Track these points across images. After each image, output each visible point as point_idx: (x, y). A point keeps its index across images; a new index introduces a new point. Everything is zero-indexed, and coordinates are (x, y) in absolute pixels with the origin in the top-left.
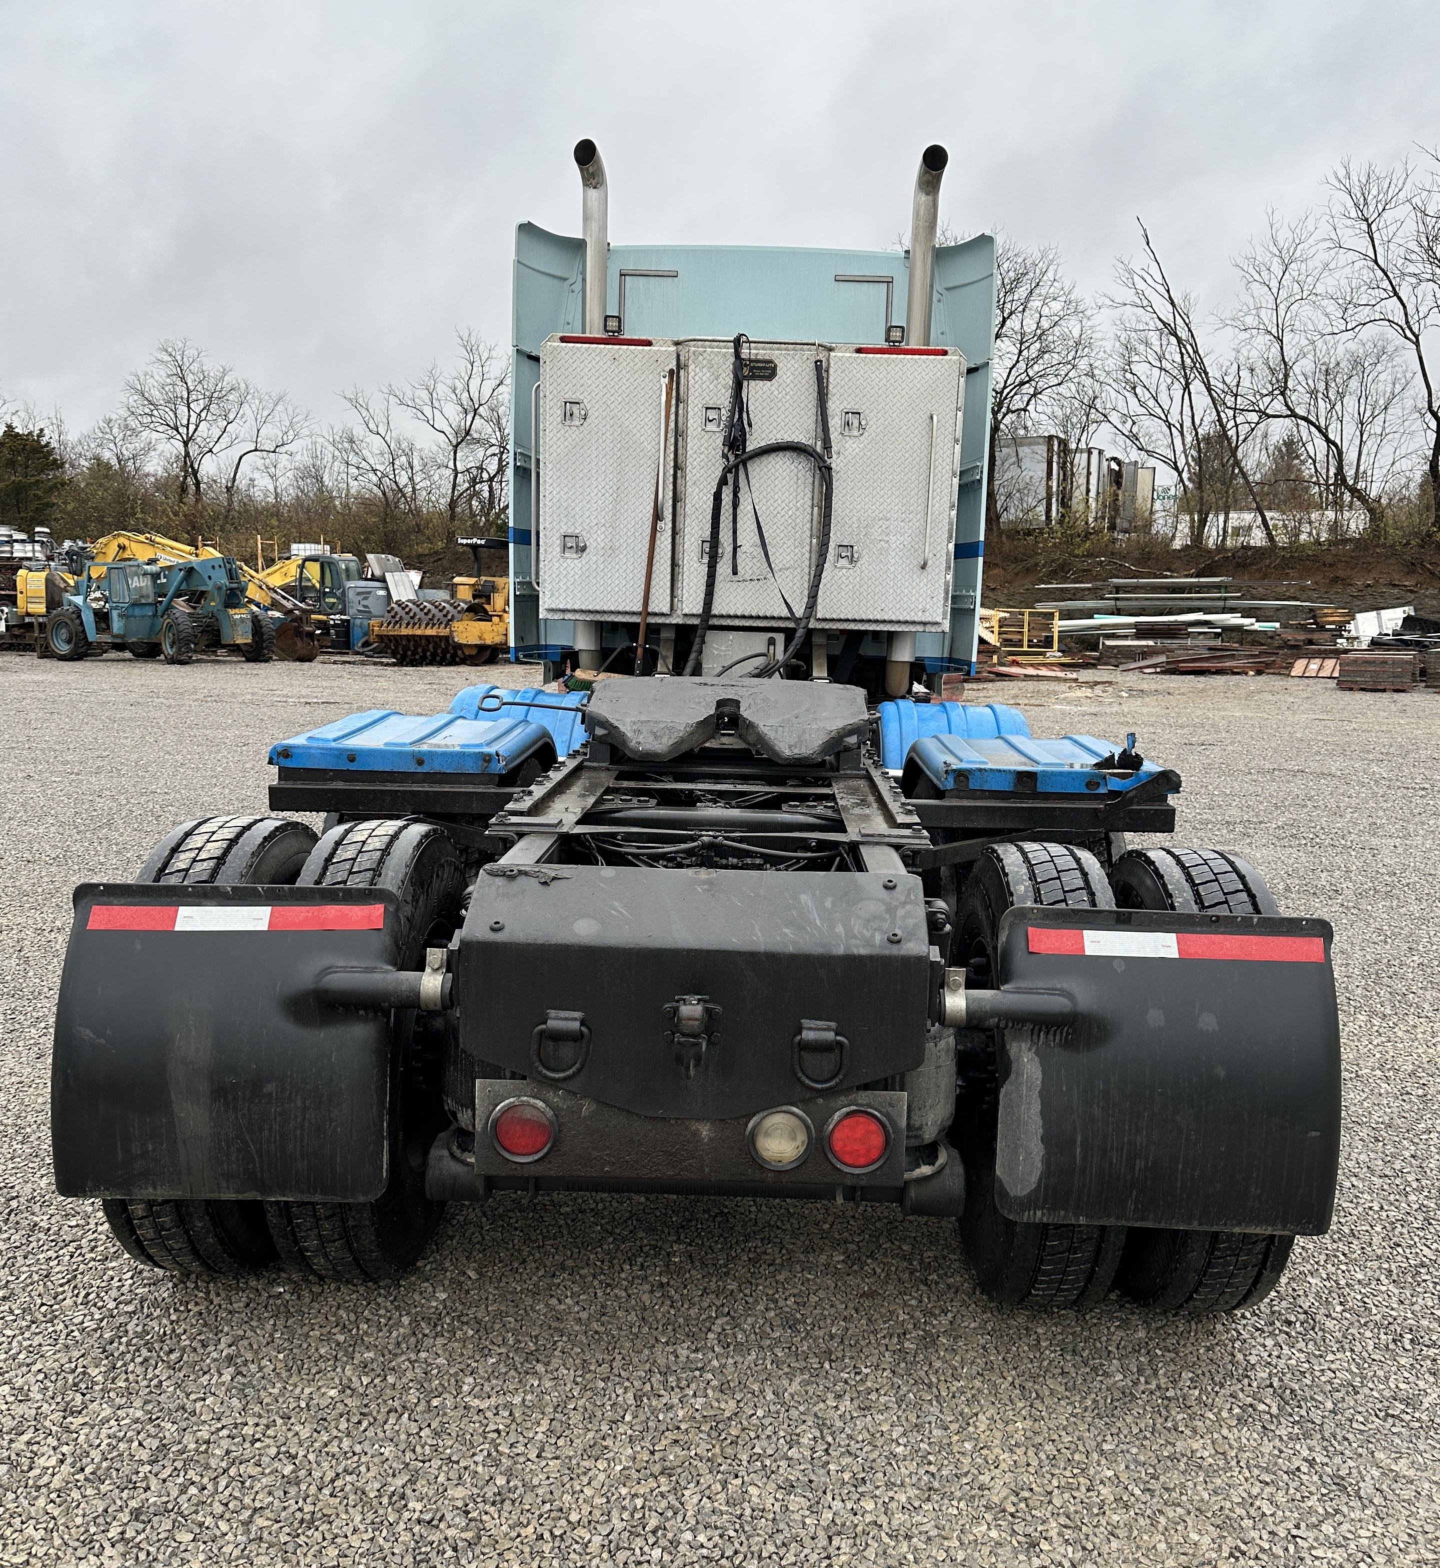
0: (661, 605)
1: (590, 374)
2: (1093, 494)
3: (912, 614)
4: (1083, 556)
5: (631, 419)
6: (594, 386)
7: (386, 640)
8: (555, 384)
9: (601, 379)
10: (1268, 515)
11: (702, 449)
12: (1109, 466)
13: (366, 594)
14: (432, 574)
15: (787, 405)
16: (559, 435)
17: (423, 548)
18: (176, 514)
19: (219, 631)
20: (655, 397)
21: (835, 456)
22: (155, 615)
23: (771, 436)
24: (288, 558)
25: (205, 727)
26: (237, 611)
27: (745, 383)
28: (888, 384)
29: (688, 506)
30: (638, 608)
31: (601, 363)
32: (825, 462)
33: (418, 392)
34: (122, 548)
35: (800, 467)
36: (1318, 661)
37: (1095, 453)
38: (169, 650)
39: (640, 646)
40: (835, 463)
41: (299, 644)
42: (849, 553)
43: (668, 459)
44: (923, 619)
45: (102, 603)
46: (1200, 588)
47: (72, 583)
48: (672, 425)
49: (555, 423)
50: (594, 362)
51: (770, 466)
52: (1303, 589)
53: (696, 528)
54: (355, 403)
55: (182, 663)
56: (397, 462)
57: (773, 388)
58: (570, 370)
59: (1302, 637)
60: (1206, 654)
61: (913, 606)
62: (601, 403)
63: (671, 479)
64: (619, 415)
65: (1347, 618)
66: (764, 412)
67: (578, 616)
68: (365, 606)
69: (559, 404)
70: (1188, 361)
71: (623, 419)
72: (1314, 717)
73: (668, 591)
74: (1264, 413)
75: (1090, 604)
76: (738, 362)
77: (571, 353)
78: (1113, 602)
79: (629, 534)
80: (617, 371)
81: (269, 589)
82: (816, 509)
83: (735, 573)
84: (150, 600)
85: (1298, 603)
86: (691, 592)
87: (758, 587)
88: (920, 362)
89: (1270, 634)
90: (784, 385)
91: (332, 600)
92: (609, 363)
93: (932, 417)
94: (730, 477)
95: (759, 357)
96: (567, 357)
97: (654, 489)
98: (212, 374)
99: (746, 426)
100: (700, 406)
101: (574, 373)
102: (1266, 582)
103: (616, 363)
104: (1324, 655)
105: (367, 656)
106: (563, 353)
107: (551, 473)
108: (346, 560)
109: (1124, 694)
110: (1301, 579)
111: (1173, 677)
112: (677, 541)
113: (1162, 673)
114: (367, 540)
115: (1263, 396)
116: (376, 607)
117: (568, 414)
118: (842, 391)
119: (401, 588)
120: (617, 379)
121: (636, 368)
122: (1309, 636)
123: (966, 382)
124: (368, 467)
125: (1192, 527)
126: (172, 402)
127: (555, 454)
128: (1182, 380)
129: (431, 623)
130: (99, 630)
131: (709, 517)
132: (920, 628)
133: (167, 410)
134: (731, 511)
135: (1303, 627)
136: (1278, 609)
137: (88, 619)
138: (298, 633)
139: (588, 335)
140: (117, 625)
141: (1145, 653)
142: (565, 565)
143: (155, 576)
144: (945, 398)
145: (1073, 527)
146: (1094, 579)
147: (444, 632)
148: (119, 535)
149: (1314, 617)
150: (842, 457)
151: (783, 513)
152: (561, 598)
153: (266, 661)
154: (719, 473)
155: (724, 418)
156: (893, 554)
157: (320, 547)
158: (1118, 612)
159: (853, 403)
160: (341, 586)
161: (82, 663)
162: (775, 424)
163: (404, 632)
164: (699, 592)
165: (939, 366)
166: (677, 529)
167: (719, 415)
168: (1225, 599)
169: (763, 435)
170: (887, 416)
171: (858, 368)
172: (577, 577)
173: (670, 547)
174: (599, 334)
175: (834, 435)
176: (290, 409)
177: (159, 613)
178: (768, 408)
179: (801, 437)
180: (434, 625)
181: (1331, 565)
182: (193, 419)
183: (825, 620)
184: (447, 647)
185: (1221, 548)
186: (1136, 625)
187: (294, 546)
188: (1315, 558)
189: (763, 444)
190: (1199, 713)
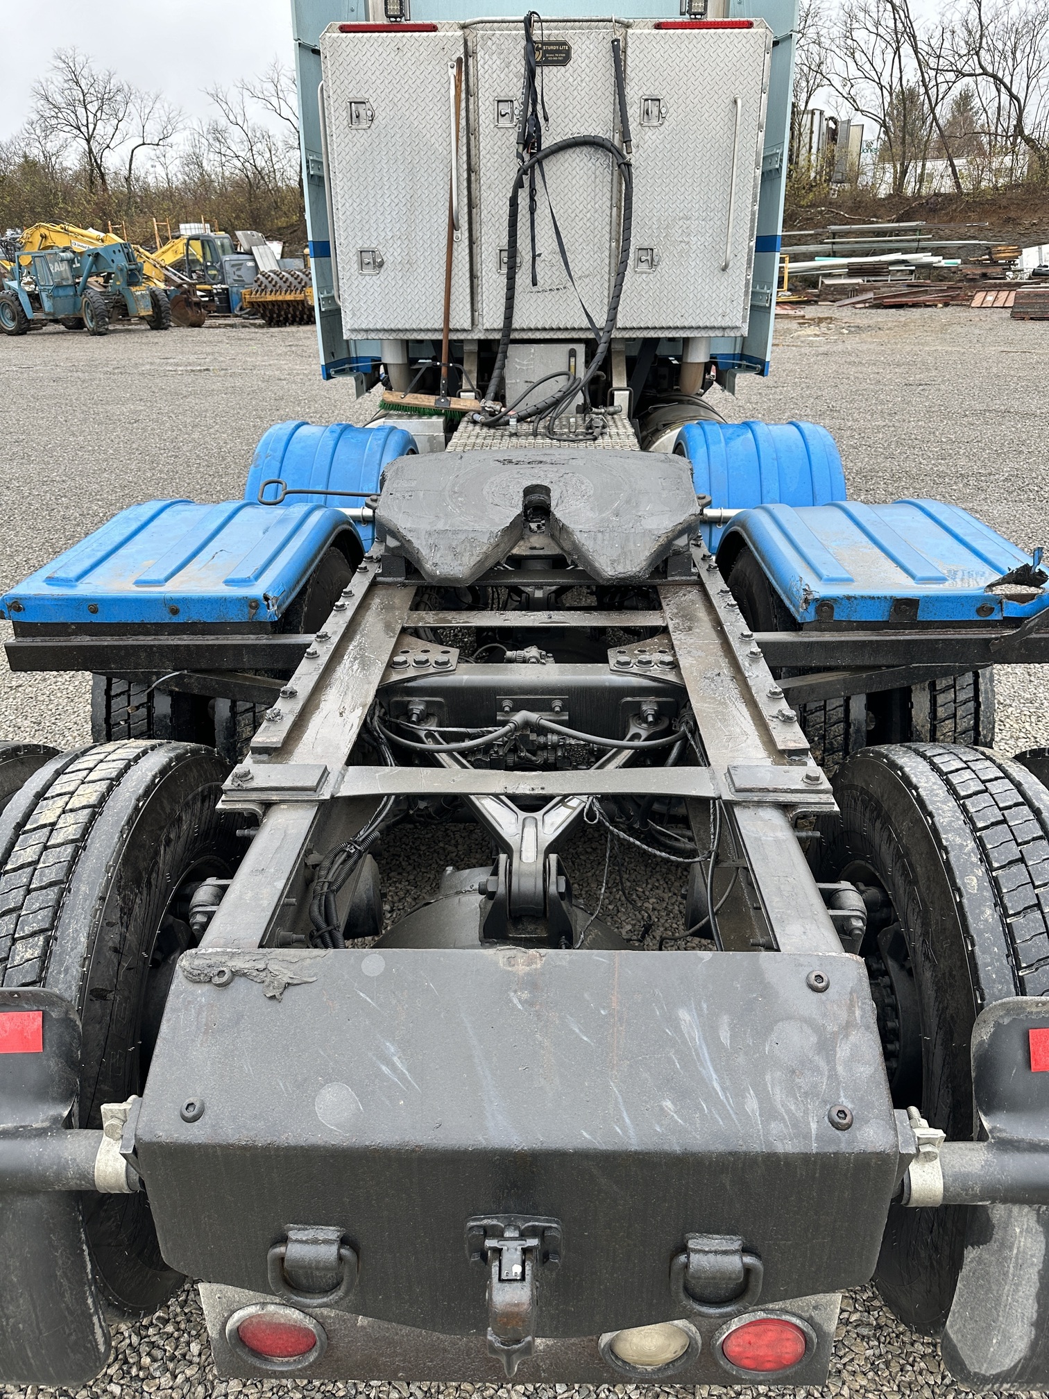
0: (462, 321)
1: (373, 68)
2: (814, 150)
3: (713, 319)
4: (808, 206)
5: (420, 118)
6: (378, 82)
7: (256, 306)
8: (338, 83)
9: (385, 73)
10: (956, 162)
11: (496, 148)
12: (828, 125)
13: (238, 266)
14: (290, 244)
15: (583, 93)
16: (347, 140)
17: (282, 222)
18: (89, 202)
19: (126, 305)
20: (443, 91)
21: (634, 150)
22: (75, 295)
23: (567, 130)
24: (177, 238)
25: (108, 403)
26: (137, 288)
27: (538, 70)
28: (690, 65)
29: (484, 213)
30: (439, 324)
31: (384, 55)
32: (623, 157)
33: (265, 85)
34: (44, 237)
35: (598, 164)
36: (994, 294)
37: (817, 113)
38: (90, 324)
39: (444, 365)
40: (633, 158)
41: (190, 312)
42: (650, 258)
43: (461, 161)
44: (723, 324)
45: (33, 286)
46: (898, 232)
47: (9, 268)
48: (463, 122)
49: (342, 127)
50: (377, 54)
51: (566, 165)
52: (981, 229)
53: (493, 237)
54: (216, 97)
55: (101, 334)
56: (254, 148)
57: (567, 75)
58: (353, 64)
59: (979, 272)
60: (905, 290)
61: (713, 311)
62: (387, 101)
63: (465, 184)
64: (407, 114)
65: (1016, 254)
66: (559, 103)
67: (381, 336)
68: (239, 276)
69: (344, 105)
70: (900, 25)
71: (412, 118)
72: (1002, 349)
73: (468, 306)
74: (960, 72)
75: (812, 248)
76: (530, 45)
77: (352, 45)
78: (830, 246)
79: (426, 246)
80: (401, 63)
81: (162, 267)
82: (615, 209)
83: (535, 284)
84: (70, 282)
85: (977, 242)
86: (492, 305)
87: (557, 297)
88: (724, 37)
89: (953, 270)
90: (579, 70)
91: (214, 272)
92: (393, 54)
93: (735, 102)
94: (526, 179)
95: (552, 39)
96: (348, 50)
97: (448, 196)
98: (100, 78)
99: (542, 121)
100: (491, 99)
101: (357, 68)
102: (952, 224)
103: (401, 54)
104: (999, 288)
105: (245, 318)
106: (344, 45)
107: (341, 184)
108: (221, 237)
109: (845, 331)
110: (980, 221)
111: (879, 311)
112: (474, 251)
113: (870, 307)
114: (237, 217)
115: (961, 57)
116: (248, 277)
117: (354, 116)
118: (641, 74)
119: (265, 259)
120: (402, 72)
121: (421, 58)
122: (984, 271)
123: (772, 58)
124: (232, 154)
125: (895, 178)
126: (71, 104)
127: (344, 163)
128: (894, 45)
129: (290, 289)
130: (35, 310)
131: (506, 224)
132: (719, 333)
133: (69, 112)
134: (528, 216)
135: (980, 263)
136: (960, 248)
137: (25, 300)
138: (188, 303)
139: (371, 22)
140: (47, 304)
141: (856, 290)
142: (364, 283)
143: (71, 262)
144: (749, 79)
145: (798, 181)
146: (815, 227)
147: (300, 297)
148: (40, 226)
149: (990, 254)
150: (641, 150)
151: (581, 216)
152: (363, 318)
153: (166, 329)
154: (514, 175)
155: (516, 112)
156: (694, 256)
157: (202, 225)
158: (834, 254)
159: (652, 88)
160: (219, 260)
161: (25, 336)
162: (571, 116)
163: (270, 298)
164: (499, 305)
165: (744, 41)
166: (474, 237)
167: (512, 108)
168: (919, 240)
169: (559, 130)
170: (688, 102)
171: (658, 47)
172: (376, 295)
173: (467, 258)
174: (383, 21)
175: (633, 126)
176: (166, 105)
177: (79, 293)
178: (563, 98)
179: (598, 129)
180: (292, 291)
181: (1005, 207)
182: (91, 119)
183: (625, 329)
184: (303, 310)
185: (917, 196)
186: (849, 265)
187: (182, 226)
188: (993, 202)
189: (558, 139)
190: (908, 348)
